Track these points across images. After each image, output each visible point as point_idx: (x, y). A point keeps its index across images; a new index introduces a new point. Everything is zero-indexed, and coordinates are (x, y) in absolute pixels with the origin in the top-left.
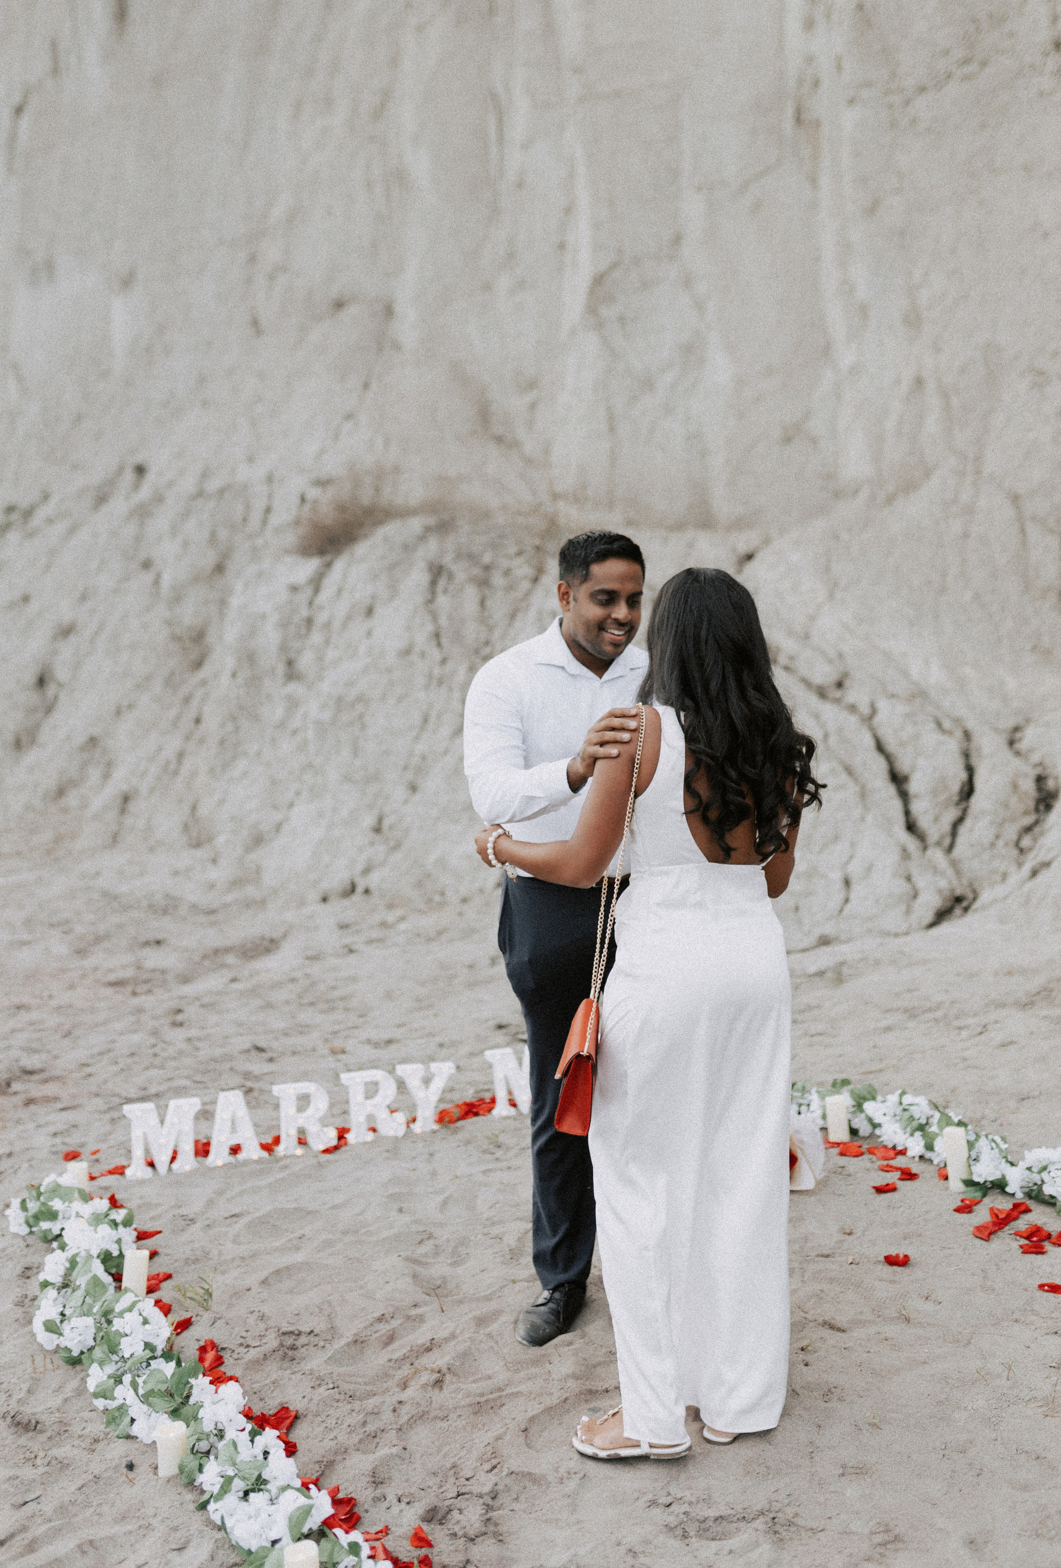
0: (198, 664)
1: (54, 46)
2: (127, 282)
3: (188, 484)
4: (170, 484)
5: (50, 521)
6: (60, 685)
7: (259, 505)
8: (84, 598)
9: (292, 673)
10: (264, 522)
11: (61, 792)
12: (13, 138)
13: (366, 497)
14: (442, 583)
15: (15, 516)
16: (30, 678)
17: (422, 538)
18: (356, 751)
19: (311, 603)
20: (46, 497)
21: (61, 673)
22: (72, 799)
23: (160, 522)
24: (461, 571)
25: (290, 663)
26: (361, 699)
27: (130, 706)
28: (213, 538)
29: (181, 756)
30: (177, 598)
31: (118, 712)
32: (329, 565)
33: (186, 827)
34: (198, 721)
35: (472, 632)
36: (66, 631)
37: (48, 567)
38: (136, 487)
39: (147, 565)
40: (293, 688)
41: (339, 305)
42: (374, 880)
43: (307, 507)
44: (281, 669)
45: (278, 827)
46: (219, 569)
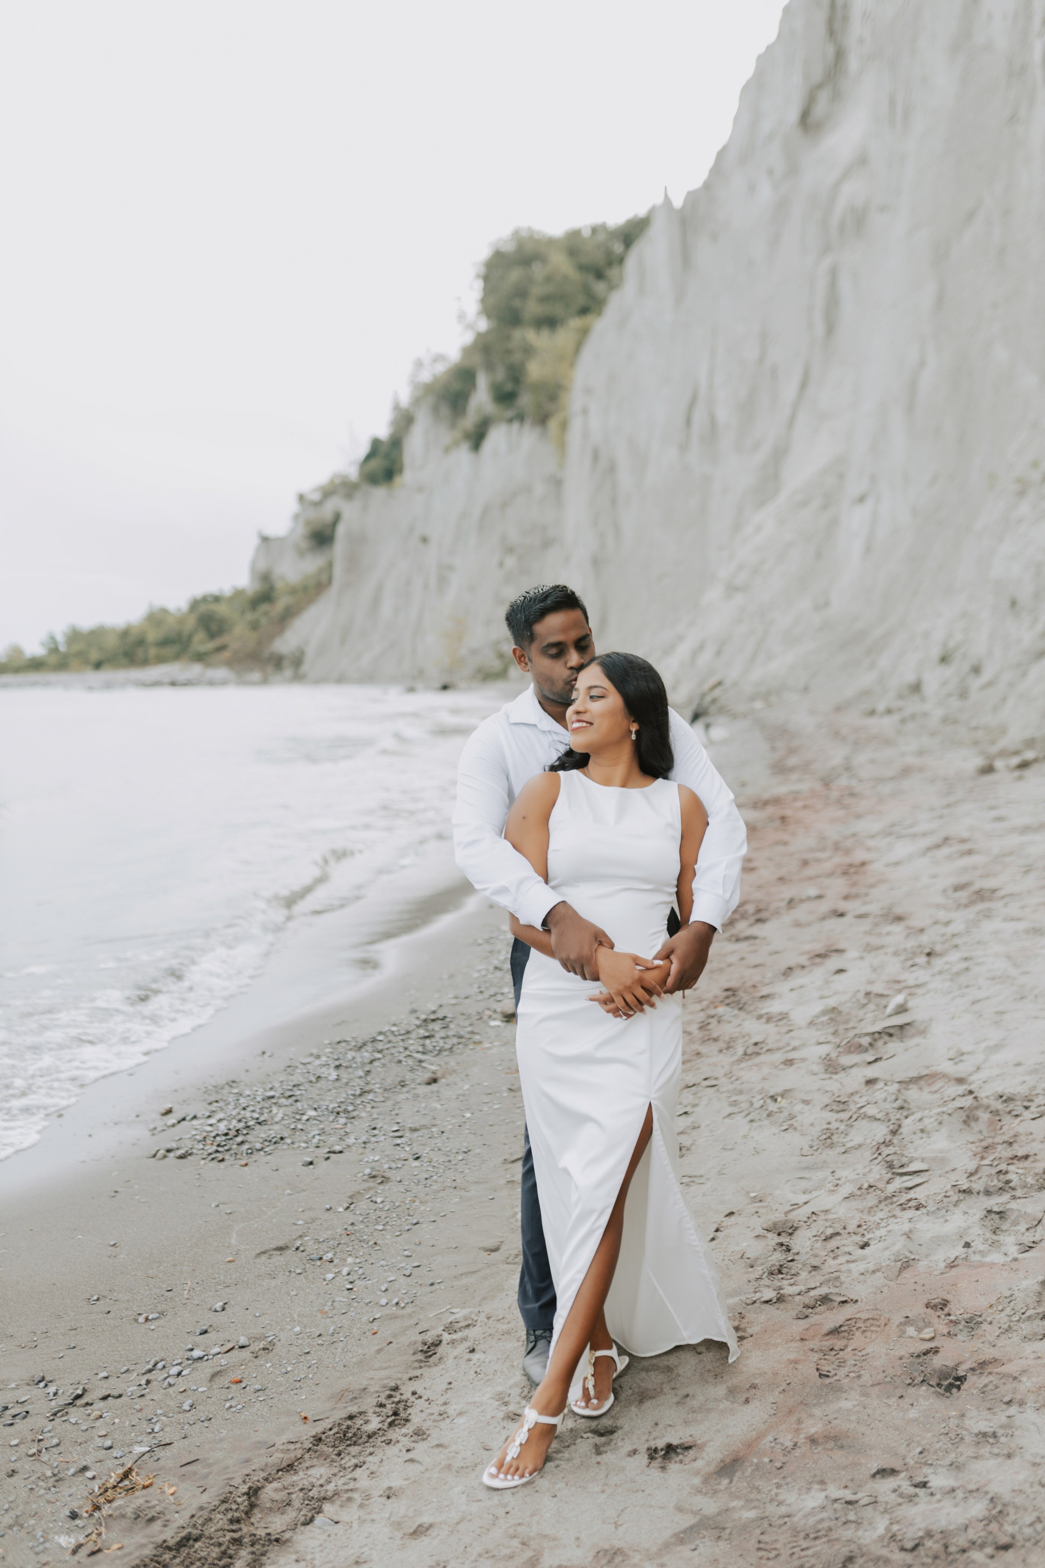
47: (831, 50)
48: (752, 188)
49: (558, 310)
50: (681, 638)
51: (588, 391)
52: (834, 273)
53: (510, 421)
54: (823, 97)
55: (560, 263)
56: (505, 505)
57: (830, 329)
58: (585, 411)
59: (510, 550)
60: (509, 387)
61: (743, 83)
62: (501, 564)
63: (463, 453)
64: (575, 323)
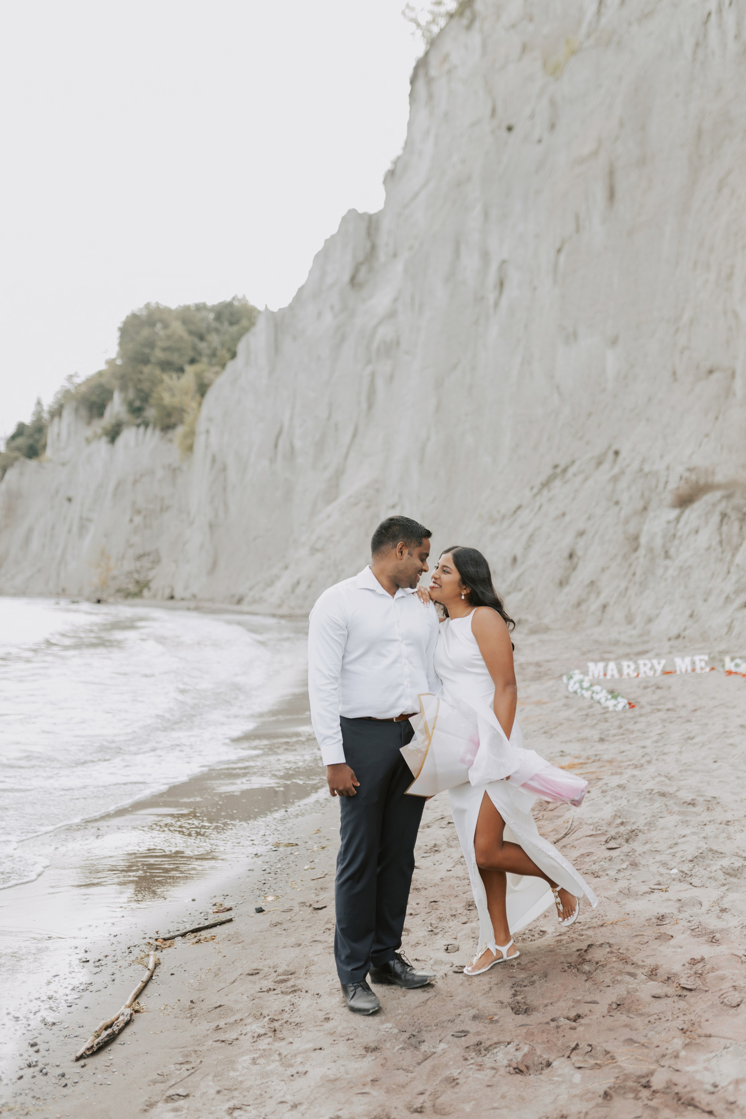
0: (636, 549)
1: (577, 217)
2: (614, 342)
3: (636, 465)
4: (628, 466)
5: (575, 475)
6: (579, 558)
7: (663, 480)
8: (589, 518)
9: (667, 555)
10: (665, 488)
11: (579, 605)
12: (556, 265)
13: (702, 482)
14: (725, 520)
15: (559, 470)
16: (566, 554)
17: (720, 501)
18: (686, 586)
19: (675, 528)
20: (573, 462)
21: (579, 553)
22: (583, 607)
23: (623, 484)
24: (734, 515)
25: (667, 552)
26: (690, 567)
27: (608, 568)
28: (642, 496)
29: (627, 589)
30: (627, 522)
31: (603, 570)
32: (682, 513)
33: (626, 617)
34: (634, 574)
35: (735, 540)
36: (581, 534)
37: (574, 499)
38: (615, 461)
39: (617, 503)
40: (668, 562)
41: (711, 372)
42: (686, 633)
43: (683, 482)
44: (663, 554)
45: (657, 616)
46: (645, 509)
47: (368, 245)
48: (319, 315)
49: (175, 358)
50: (278, 577)
51: (210, 420)
52: (373, 375)
53: (138, 426)
54: (363, 270)
55: (178, 328)
56: (135, 482)
57: (370, 406)
58: (208, 432)
59: (139, 512)
60: (137, 404)
61: (316, 252)
62: (131, 521)
63: (103, 443)
64: (190, 370)
